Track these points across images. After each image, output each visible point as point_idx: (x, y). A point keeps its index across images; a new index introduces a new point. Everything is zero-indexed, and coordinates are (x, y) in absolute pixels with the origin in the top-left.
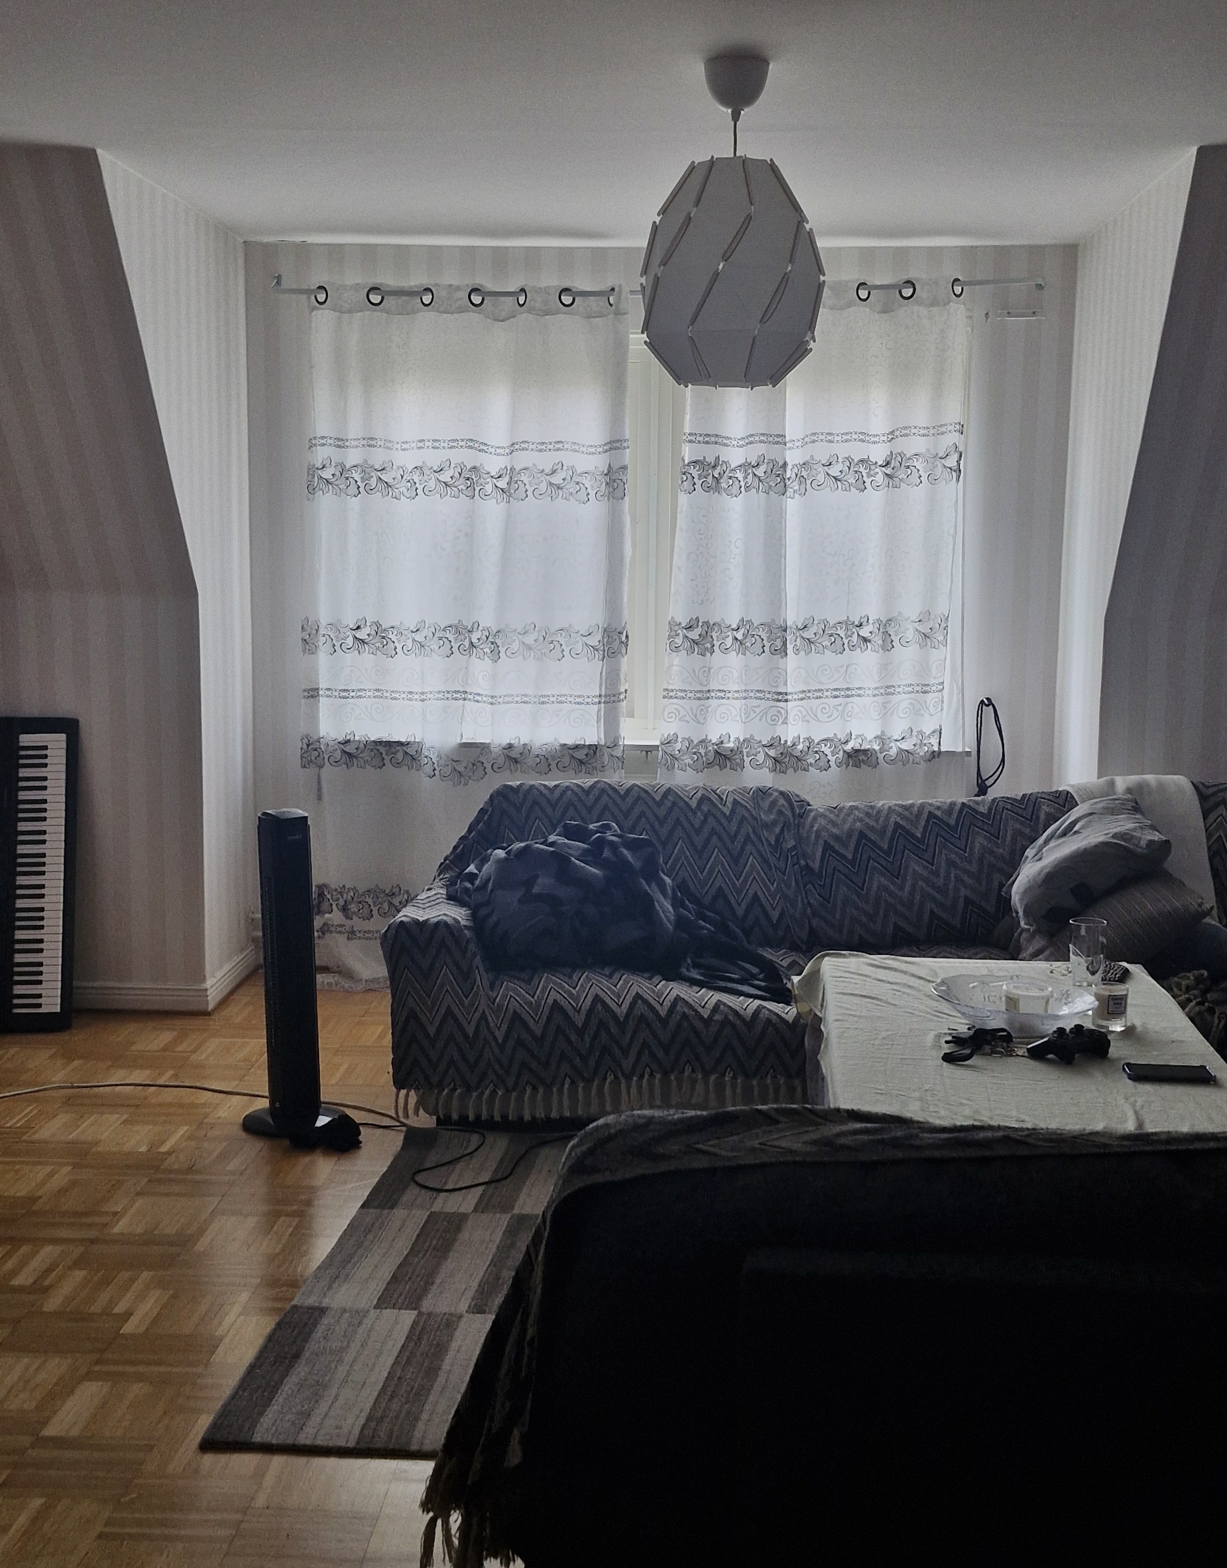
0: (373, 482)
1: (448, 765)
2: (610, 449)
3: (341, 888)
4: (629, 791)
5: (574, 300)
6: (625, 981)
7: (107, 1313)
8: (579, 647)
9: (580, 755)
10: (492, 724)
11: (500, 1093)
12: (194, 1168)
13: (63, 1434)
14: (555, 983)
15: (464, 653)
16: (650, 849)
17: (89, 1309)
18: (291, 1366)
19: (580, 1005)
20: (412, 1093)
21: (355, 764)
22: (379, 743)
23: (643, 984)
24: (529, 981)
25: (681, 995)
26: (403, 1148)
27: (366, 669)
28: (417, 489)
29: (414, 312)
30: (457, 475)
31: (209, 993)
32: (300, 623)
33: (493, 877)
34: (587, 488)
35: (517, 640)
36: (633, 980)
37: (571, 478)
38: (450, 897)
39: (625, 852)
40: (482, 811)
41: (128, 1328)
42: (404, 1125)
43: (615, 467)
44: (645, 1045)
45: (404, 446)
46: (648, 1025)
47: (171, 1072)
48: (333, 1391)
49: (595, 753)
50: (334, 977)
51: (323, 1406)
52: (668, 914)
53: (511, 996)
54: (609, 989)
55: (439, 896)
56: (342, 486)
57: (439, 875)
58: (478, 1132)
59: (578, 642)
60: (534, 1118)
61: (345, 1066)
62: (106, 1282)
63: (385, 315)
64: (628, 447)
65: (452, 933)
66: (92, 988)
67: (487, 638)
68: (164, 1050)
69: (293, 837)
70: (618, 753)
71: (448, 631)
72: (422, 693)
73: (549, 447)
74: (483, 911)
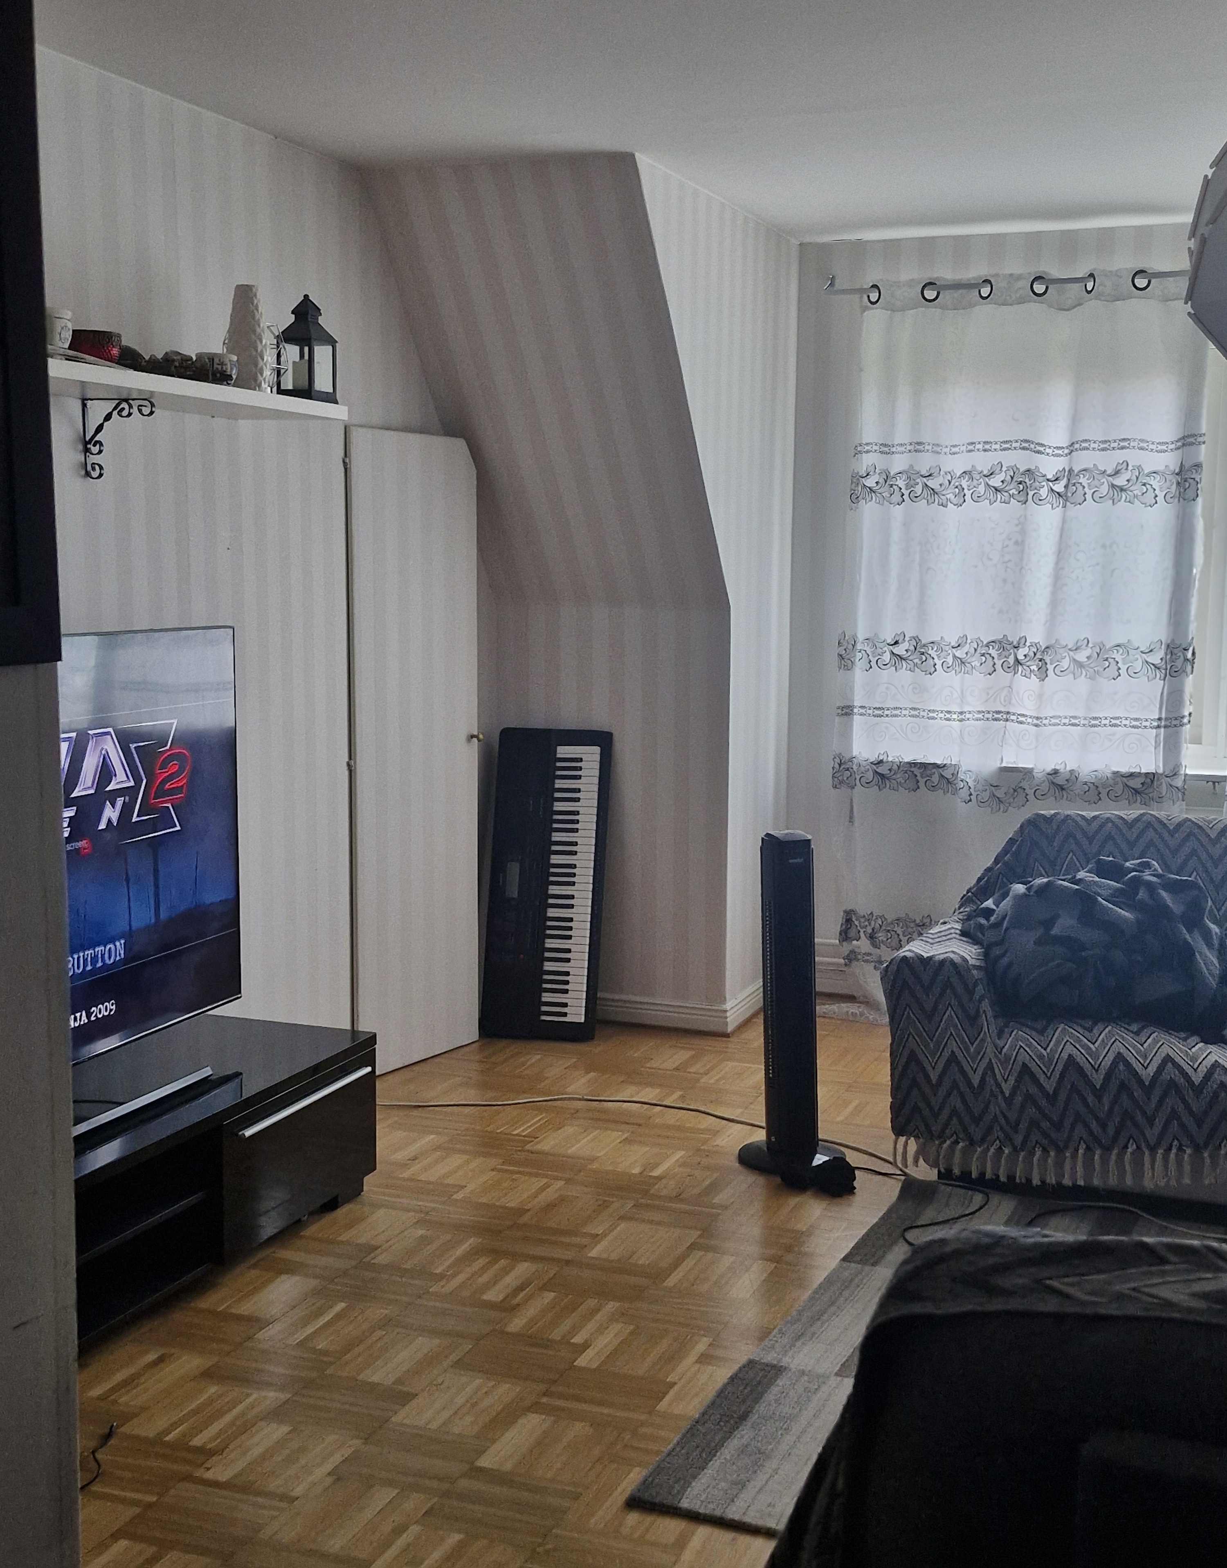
0: (919, 489)
1: (986, 790)
2: (1184, 445)
3: (868, 915)
4: (1180, 825)
5: (1149, 282)
6: (1156, 1041)
7: (565, 1341)
8: (1138, 665)
9: (1136, 783)
10: (1036, 748)
11: (1007, 1151)
12: (681, 1197)
13: (495, 1467)
14: (1072, 1036)
15: (1008, 670)
16: (1195, 892)
17: (550, 1335)
18: (736, 1427)
19: (1098, 1062)
20: (912, 1141)
21: (888, 786)
22: (913, 764)
23: (1175, 1044)
24: (1041, 1032)
25: (1220, 1061)
26: (899, 1198)
27: (902, 686)
28: (965, 495)
29: (972, 305)
30: (1009, 478)
31: (728, 1014)
32: (837, 638)
33: (1009, 914)
34: (1155, 490)
35: (1067, 658)
36: (1165, 1039)
37: (1137, 478)
38: (964, 933)
39: (1163, 894)
40: (1012, 841)
41: (582, 1361)
42: (905, 1174)
43: (1187, 465)
44: (1174, 1114)
45: (954, 450)
46: (1179, 1092)
47: (679, 1093)
48: (772, 1464)
49: (1152, 781)
50: (859, 1007)
51: (761, 1478)
52: (1211, 968)
53: (1021, 1046)
54: (1134, 1047)
55: (953, 931)
56: (886, 494)
57: (959, 908)
58: (981, 1192)
59: (1137, 659)
60: (1043, 1182)
61: (857, 1101)
62: (573, 1308)
63: (939, 310)
64: (1204, 443)
65: (959, 973)
66: (613, 1000)
67: (1035, 654)
68: (677, 1069)
69: (796, 861)
70: (1179, 782)
71: (991, 647)
72: (961, 713)
73: (1113, 445)
74: (996, 951)
